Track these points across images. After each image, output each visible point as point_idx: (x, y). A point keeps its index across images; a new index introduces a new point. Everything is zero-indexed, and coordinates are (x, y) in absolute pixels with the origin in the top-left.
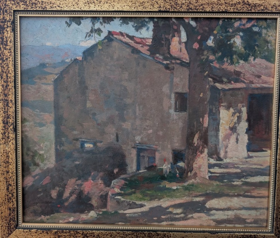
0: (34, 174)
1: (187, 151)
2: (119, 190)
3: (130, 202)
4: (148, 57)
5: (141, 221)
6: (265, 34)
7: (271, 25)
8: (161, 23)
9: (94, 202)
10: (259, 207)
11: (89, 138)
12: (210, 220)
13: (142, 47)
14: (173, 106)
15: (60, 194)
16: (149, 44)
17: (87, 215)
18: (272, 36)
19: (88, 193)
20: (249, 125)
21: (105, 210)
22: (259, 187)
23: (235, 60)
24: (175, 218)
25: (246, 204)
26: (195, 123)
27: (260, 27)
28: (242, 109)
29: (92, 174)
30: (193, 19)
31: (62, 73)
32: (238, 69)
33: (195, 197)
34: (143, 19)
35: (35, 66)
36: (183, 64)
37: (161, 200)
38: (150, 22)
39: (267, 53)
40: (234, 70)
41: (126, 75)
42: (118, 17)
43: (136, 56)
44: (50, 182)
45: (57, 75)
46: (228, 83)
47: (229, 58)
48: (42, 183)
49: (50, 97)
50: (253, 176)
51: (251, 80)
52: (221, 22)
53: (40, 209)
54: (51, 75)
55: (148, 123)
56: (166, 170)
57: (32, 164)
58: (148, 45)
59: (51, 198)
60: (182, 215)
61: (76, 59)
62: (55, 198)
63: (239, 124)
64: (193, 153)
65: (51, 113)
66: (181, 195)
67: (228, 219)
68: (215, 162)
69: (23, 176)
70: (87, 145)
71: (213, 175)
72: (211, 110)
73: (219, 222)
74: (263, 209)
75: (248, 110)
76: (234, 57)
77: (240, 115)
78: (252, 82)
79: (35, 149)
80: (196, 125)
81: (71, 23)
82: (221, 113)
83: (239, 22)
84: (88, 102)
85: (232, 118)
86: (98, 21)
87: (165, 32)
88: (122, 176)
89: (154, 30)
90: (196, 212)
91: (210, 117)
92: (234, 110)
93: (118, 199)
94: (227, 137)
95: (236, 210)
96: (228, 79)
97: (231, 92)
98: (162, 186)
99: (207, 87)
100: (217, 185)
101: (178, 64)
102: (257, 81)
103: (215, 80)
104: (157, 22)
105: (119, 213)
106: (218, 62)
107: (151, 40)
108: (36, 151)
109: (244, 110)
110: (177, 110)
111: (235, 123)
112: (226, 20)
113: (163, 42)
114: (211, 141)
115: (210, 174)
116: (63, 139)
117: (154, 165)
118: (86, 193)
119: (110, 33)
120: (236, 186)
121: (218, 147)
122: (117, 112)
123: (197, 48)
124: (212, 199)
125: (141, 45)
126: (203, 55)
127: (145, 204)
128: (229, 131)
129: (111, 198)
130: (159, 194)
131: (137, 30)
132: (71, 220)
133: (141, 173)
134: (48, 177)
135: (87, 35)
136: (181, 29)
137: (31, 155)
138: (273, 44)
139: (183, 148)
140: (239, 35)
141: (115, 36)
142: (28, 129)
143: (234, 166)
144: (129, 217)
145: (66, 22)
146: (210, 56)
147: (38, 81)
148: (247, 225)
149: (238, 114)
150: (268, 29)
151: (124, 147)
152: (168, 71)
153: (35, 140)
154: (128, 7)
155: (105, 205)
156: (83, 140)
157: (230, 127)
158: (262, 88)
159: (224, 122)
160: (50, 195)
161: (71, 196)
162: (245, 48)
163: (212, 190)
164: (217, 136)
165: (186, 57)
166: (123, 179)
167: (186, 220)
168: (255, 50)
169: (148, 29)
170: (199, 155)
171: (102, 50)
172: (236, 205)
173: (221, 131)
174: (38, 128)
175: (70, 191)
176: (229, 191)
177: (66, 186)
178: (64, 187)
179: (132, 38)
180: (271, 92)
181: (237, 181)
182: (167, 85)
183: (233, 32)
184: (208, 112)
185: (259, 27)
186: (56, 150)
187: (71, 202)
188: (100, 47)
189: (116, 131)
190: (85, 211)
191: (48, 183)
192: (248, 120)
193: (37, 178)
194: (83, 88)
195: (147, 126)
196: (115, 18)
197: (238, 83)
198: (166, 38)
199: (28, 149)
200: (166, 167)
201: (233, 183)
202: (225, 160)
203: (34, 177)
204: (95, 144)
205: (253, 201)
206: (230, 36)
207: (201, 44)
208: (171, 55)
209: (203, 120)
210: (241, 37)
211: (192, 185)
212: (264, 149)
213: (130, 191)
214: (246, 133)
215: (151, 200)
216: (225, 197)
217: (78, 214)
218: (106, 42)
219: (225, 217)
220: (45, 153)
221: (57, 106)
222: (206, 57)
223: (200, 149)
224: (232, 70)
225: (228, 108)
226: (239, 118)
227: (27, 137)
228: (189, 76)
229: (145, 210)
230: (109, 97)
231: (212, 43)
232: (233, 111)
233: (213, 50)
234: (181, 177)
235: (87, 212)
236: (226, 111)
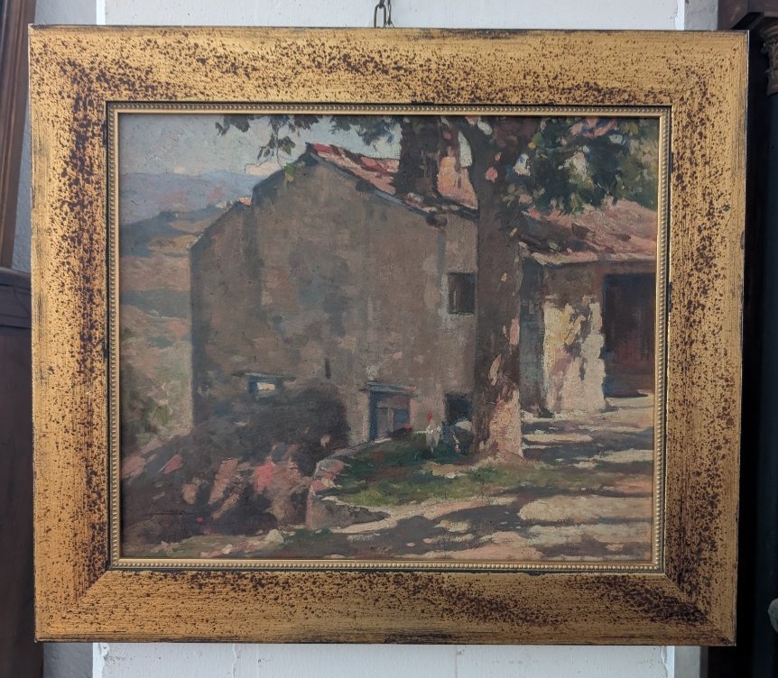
0: (145, 450)
1: (476, 397)
2: (332, 483)
3: (355, 508)
4: (391, 199)
5: (380, 552)
6: (636, 149)
7: (647, 130)
8: (418, 128)
9: (278, 510)
10: (633, 517)
11: (266, 371)
12: (530, 546)
13: (377, 177)
14: (446, 302)
15: (203, 494)
16: (392, 171)
17: (263, 539)
18: (649, 152)
19: (265, 490)
20: (607, 340)
21: (301, 527)
22: (633, 473)
23: (574, 204)
24: (453, 542)
25: (605, 510)
26: (492, 337)
27: (626, 135)
28: (591, 306)
29: (274, 448)
30: (484, 118)
31: (208, 233)
32: (580, 223)
33: (495, 495)
34: (379, 120)
35: (151, 217)
36: (464, 213)
37: (423, 504)
38: (394, 124)
39: (640, 190)
40: (573, 224)
41: (345, 237)
42: (328, 115)
43: (366, 196)
44: (181, 468)
45: (197, 236)
46: (560, 252)
47: (562, 199)
48: (164, 470)
49: (183, 284)
50: (619, 450)
51: (609, 245)
52: (543, 124)
53: (159, 527)
54: (186, 236)
55: (393, 336)
56: (433, 439)
57: (143, 429)
58: (391, 174)
59: (184, 502)
60: (469, 537)
61: (240, 202)
62: (192, 502)
63: (584, 338)
64: (489, 401)
65: (185, 317)
66: (464, 491)
67: (567, 543)
68: (536, 420)
69: (122, 455)
70: (261, 386)
71: (532, 447)
72: (525, 310)
73: (549, 552)
74: (643, 520)
75: (603, 310)
76: (573, 197)
77: (587, 320)
78: (610, 250)
79: (150, 394)
80: (493, 342)
81: (229, 127)
82: (546, 316)
83: (581, 125)
84: (264, 292)
85: (571, 326)
86: (285, 123)
87: (427, 145)
88: (339, 453)
89: (402, 143)
90: (500, 530)
91: (524, 324)
92: (574, 308)
93: (330, 501)
94: (561, 366)
95: (584, 523)
96: (559, 244)
97: (565, 271)
98: (424, 472)
99: (517, 260)
100: (542, 469)
101: (453, 212)
102: (621, 248)
103: (533, 247)
104: (410, 125)
105: (332, 534)
106: (538, 209)
107: (398, 163)
108: (150, 400)
109: (596, 308)
110: (455, 311)
111: (577, 337)
112: (554, 121)
113: (422, 167)
114: (527, 374)
115: (526, 447)
116: (210, 373)
117: (407, 426)
118: (260, 490)
119: (310, 147)
120: (584, 470)
121: (541, 387)
122: (327, 316)
123: (493, 179)
124: (532, 501)
125: (375, 174)
126: (507, 194)
127: (389, 512)
128: (563, 354)
129: (315, 500)
130: (419, 490)
131: (368, 143)
132: (227, 550)
133: (379, 444)
134: (176, 456)
135: (261, 151)
136: (459, 140)
137: (140, 409)
138: (652, 169)
139: (467, 390)
140: (582, 151)
141: (322, 155)
142: (134, 353)
143: (576, 427)
144: (355, 542)
145: (218, 125)
146: (522, 196)
147: (156, 248)
148: (609, 557)
149: (582, 318)
150: (642, 140)
151: (342, 389)
152: (433, 228)
153: (149, 376)
154: (348, 96)
155: (300, 517)
156: (254, 374)
157: (565, 344)
158: (632, 263)
159: (553, 335)
160: (182, 496)
161: (227, 497)
162: (595, 179)
163: (530, 481)
164: (539, 365)
165: (470, 198)
166: (340, 458)
167: (477, 547)
168: (617, 183)
169: (390, 140)
170: (502, 405)
171: (293, 183)
172: (584, 513)
173: (546, 354)
174: (156, 349)
175: (225, 486)
176: (569, 483)
177: (217, 476)
178: (211, 478)
179: (357, 158)
180: (650, 271)
181: (585, 461)
182: (433, 257)
183: (569, 145)
184: (518, 315)
185: (623, 136)
186: (196, 397)
187: (228, 511)
188: (290, 178)
189: (326, 356)
190: (257, 530)
191: (177, 470)
192: (605, 330)
193: (151, 458)
194: (254, 264)
195: (392, 344)
196: (321, 116)
197: (582, 251)
198: (428, 159)
199: (134, 396)
200: (432, 432)
201: (575, 465)
202: (557, 415)
203: (146, 456)
204: (279, 383)
205: (621, 504)
206: (563, 154)
207: (501, 172)
208: (439, 195)
209: (508, 331)
210: (586, 156)
211: (489, 469)
212: (640, 392)
213: (355, 484)
214: (601, 357)
215: (401, 503)
216: (562, 496)
217: (242, 537)
218: (303, 167)
219: (562, 541)
220: (169, 403)
221: (197, 303)
222: (512, 198)
223: (504, 391)
224: (569, 226)
225: (561, 305)
226: (586, 326)
227: (132, 368)
228: (478, 237)
229: (388, 526)
230: (309, 282)
231: (526, 168)
232: (572, 311)
233: (528, 184)
234: (464, 453)
235: (261, 532)
236: (557, 311)
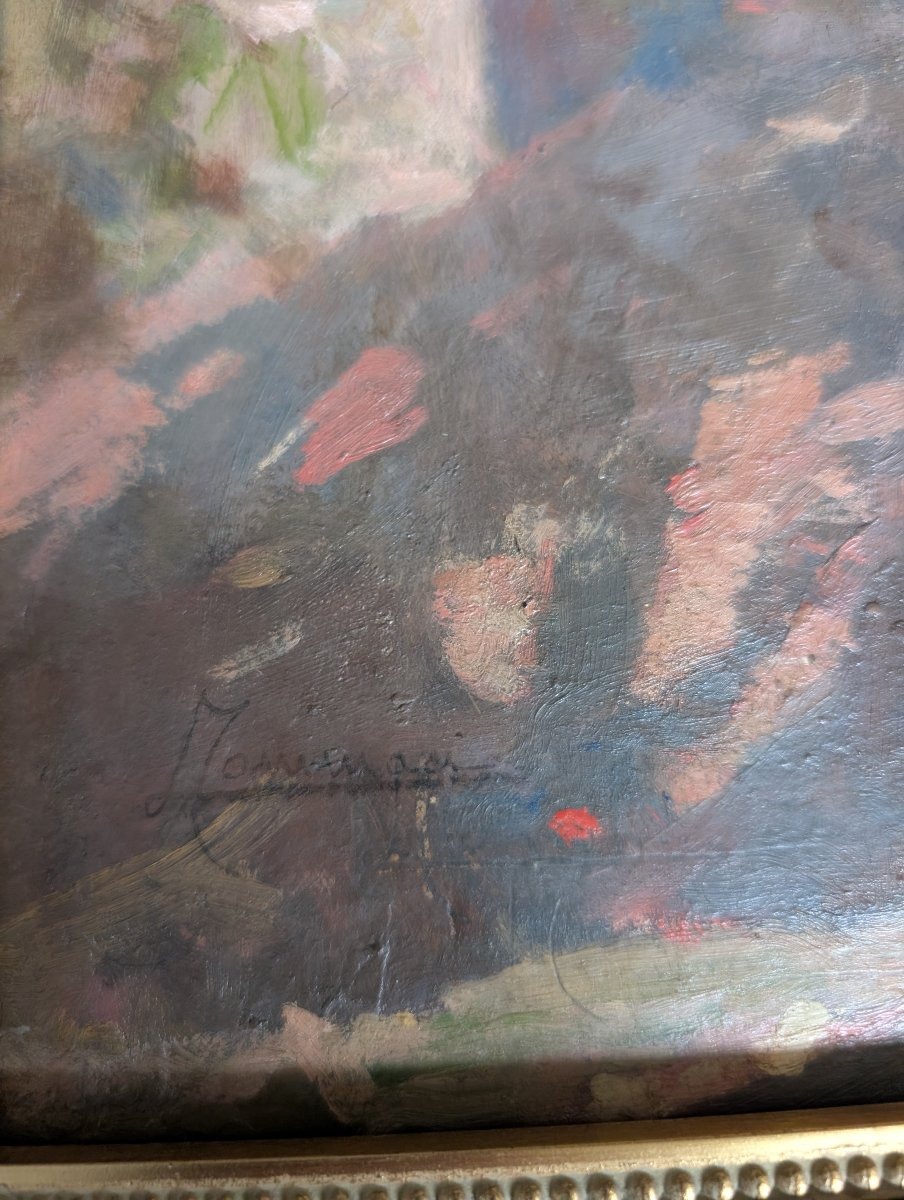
0: (156, 324)
44: (424, 434)
48: (295, 455)
53: (263, 902)
57: (138, 192)
59: (449, 693)
62: (504, 687)
134: (376, 361)
137: (126, 66)
160: (427, 647)
161: (770, 636)
175: (743, 554)
177: (689, 491)
191: (387, 452)
193: (200, 378)
